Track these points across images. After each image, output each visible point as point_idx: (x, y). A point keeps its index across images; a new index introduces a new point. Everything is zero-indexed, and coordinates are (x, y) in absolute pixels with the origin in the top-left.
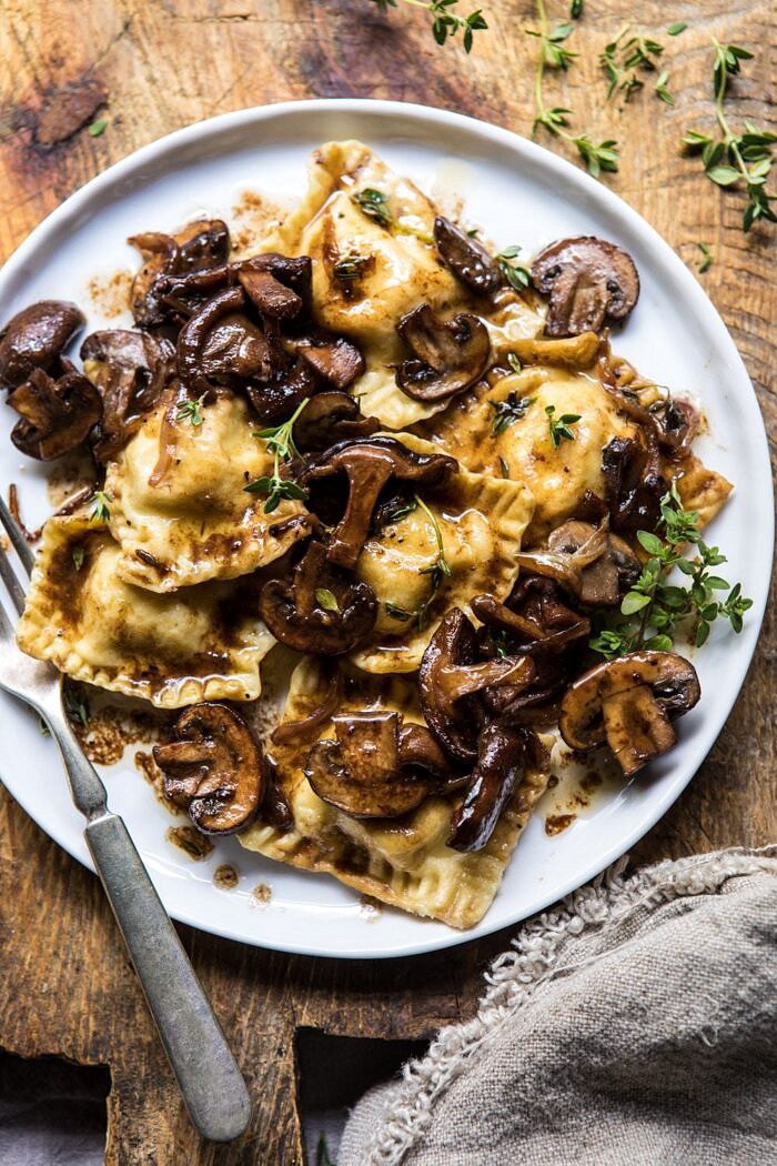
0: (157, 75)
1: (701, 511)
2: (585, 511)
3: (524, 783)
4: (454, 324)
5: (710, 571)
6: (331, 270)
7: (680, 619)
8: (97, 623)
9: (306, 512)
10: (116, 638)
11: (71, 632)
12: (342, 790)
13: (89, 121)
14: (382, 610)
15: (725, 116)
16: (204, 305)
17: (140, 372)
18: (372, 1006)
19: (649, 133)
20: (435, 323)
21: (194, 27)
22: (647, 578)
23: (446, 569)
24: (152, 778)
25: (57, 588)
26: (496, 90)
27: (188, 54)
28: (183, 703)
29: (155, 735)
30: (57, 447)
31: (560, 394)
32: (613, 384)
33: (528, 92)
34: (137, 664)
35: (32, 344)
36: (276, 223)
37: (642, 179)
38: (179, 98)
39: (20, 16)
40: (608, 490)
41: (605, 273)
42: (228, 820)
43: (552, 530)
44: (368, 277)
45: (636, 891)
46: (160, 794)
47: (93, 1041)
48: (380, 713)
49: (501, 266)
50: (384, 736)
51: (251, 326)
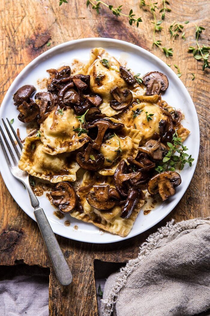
0: (63, 32)
1: (182, 138)
2: (155, 137)
3: (139, 202)
4: (124, 92)
5: (184, 152)
6: (95, 78)
7: (177, 164)
8: (37, 162)
9: (88, 136)
10: (42, 166)
11: (31, 164)
12: (95, 203)
13: (47, 43)
14: (105, 160)
15: (198, 43)
16: (64, 86)
17: (49, 102)
18: (112, 254)
19: (180, 47)
20: (119, 92)
21: (72, 20)
22: (169, 154)
23: (121, 151)
24: (50, 199)
25: (28, 154)
26: (144, 36)
27: (71, 27)
28: (58, 182)
29: (51, 189)
30: (29, 120)
31: (149, 109)
32: (162, 107)
33: (151, 37)
34: (47, 172)
35: (23, 95)
36: (82, 67)
37: (178, 58)
38: (68, 37)
39: (31, 18)
40: (160, 132)
41: (160, 80)
42: (68, 210)
43: (146, 142)
44: (104, 80)
45: (176, 228)
46: (52, 203)
47: (46, 262)
48: (105, 185)
49: (136, 78)
50: (105, 190)
51: (75, 91)
